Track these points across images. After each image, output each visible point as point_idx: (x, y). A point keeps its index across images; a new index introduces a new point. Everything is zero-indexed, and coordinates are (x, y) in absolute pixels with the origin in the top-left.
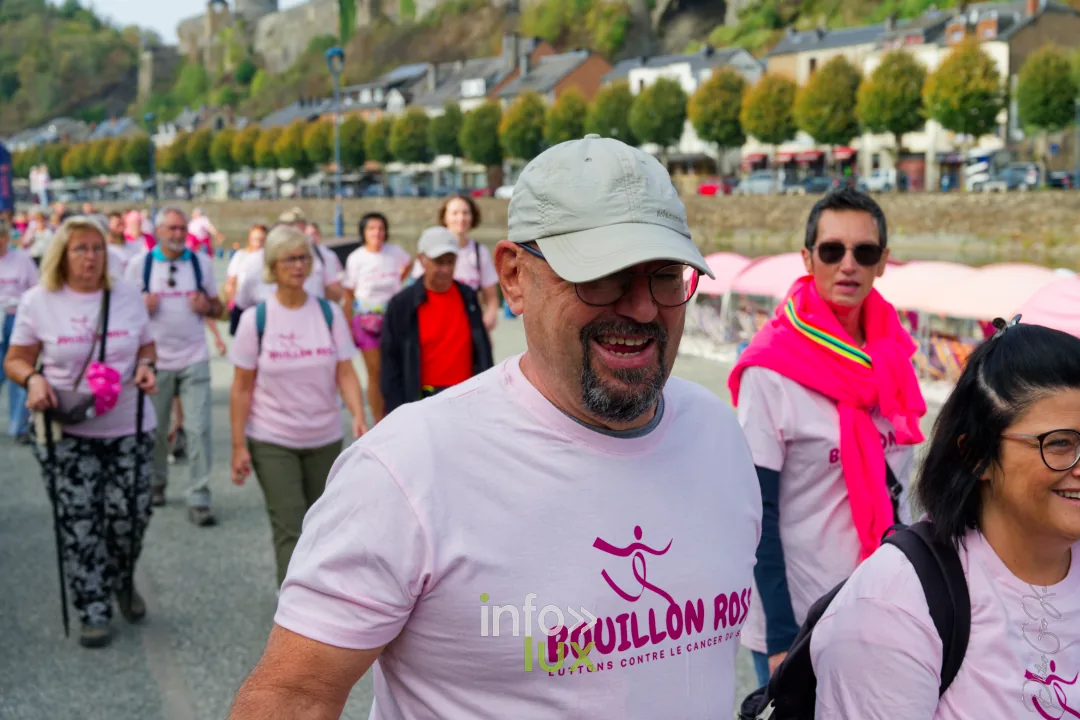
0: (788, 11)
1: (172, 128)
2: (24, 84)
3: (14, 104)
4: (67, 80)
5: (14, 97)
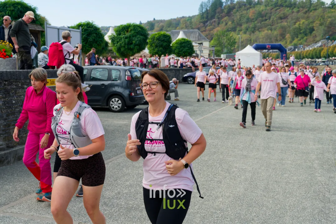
2: (315, 29)
3: (312, 36)
4: (328, 27)
5: (312, 34)
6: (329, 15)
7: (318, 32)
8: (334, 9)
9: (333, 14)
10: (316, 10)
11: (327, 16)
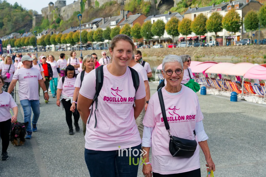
0: (189, 3)
1: (41, 34)
2: (5, 24)
3: (2, 29)
4: (15, 23)
5: (3, 28)
6: (15, 13)
7: (7, 26)
8: (18, 9)
9: (17, 13)
10: (3, 9)
11: (13, 15)
